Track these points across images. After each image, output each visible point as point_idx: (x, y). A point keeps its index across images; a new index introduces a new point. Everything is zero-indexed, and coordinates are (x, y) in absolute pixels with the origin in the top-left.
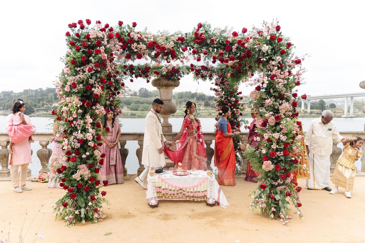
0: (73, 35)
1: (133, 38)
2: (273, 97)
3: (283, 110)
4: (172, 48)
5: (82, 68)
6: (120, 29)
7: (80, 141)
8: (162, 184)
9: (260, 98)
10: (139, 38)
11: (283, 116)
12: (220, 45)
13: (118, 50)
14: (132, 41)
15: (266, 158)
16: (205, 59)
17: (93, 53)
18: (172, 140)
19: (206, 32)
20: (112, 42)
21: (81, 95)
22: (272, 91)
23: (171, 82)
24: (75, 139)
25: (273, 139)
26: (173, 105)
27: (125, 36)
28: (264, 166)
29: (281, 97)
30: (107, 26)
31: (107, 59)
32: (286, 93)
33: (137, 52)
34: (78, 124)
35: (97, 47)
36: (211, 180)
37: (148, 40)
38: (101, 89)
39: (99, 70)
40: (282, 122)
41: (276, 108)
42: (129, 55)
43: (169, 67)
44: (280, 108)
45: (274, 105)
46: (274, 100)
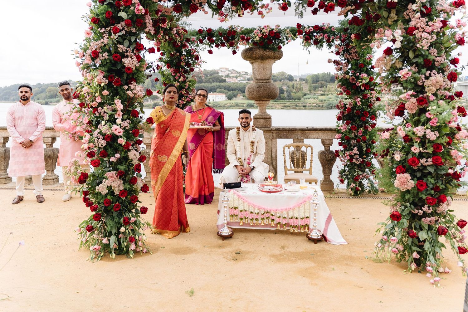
2: (414, 65)
3: (431, 88)
5: (108, 28)
8: (239, 203)
9: (391, 67)
11: (432, 98)
15: (402, 167)
16: (297, 8)
18: (271, 138)
21: (107, 69)
22: (411, 55)
23: (268, 53)
25: (413, 137)
26: (272, 86)
28: (396, 183)
29: (429, 65)
31: (143, 13)
32: (438, 59)
36: (314, 202)
38: (135, 59)
39: (134, 31)
40: (430, 108)
41: (420, 83)
43: (263, 29)
44: (427, 83)
45: (415, 79)
46: (416, 70)
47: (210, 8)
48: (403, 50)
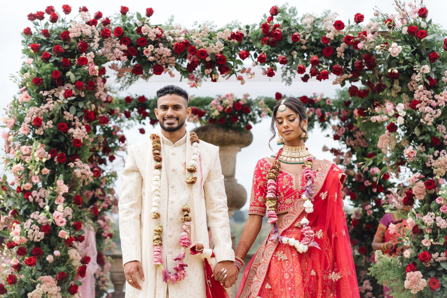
0: (35, 33)
1: (147, 36)
3: (439, 169)
4: (221, 52)
5: (53, 91)
6: (124, 20)
7: (43, 228)
9: (396, 147)
10: (158, 36)
11: (442, 181)
12: (314, 47)
13: (119, 59)
14: (144, 41)
15: (412, 265)
16: (285, 74)
17: (73, 64)
19: (285, 22)
20: (108, 44)
21: (48, 141)
22: (417, 132)
24: (35, 225)
25: (423, 227)
26: (237, 187)
27: (133, 33)
28: (407, 283)
29: (438, 144)
30: (99, 15)
31: (97, 75)
33: (155, 61)
34: (40, 198)
35: (81, 53)
37: (174, 40)
38: (85, 130)
39: (83, 95)
40: (440, 193)
41: (428, 165)
42: (139, 67)
43: (225, 98)
44: (435, 163)
45: (422, 159)
46: (424, 149)
47: (177, 70)
48: (409, 126)
